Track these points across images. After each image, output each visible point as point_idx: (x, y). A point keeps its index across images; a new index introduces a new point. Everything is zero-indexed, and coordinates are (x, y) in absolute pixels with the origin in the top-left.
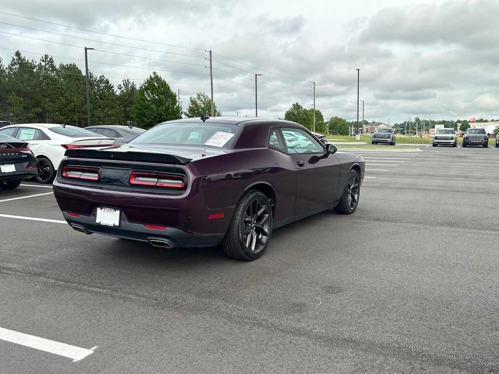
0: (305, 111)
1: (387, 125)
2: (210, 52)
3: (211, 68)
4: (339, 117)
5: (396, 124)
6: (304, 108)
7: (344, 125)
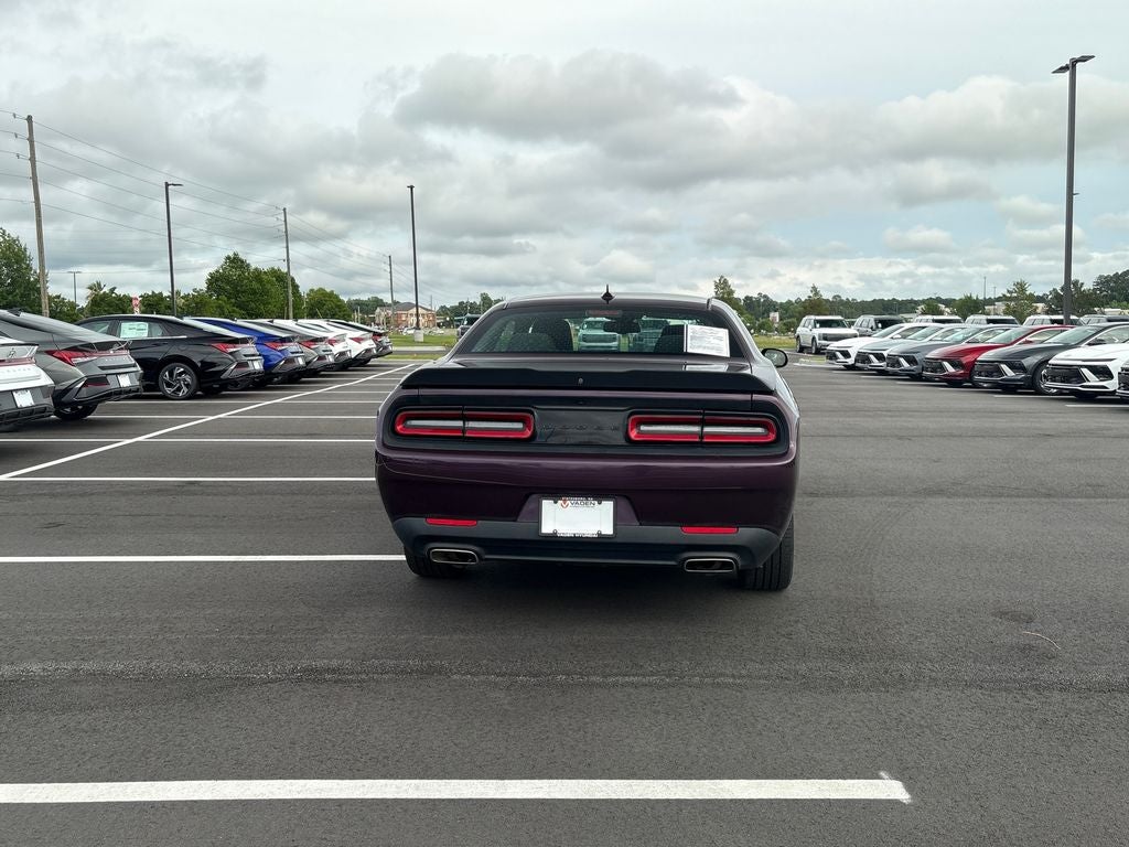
0: (258, 274)
1: (427, 310)
2: (29, 119)
3: (33, 160)
4: (328, 290)
5: (442, 307)
6: (253, 266)
7: (338, 306)
